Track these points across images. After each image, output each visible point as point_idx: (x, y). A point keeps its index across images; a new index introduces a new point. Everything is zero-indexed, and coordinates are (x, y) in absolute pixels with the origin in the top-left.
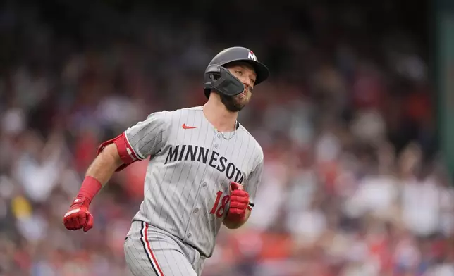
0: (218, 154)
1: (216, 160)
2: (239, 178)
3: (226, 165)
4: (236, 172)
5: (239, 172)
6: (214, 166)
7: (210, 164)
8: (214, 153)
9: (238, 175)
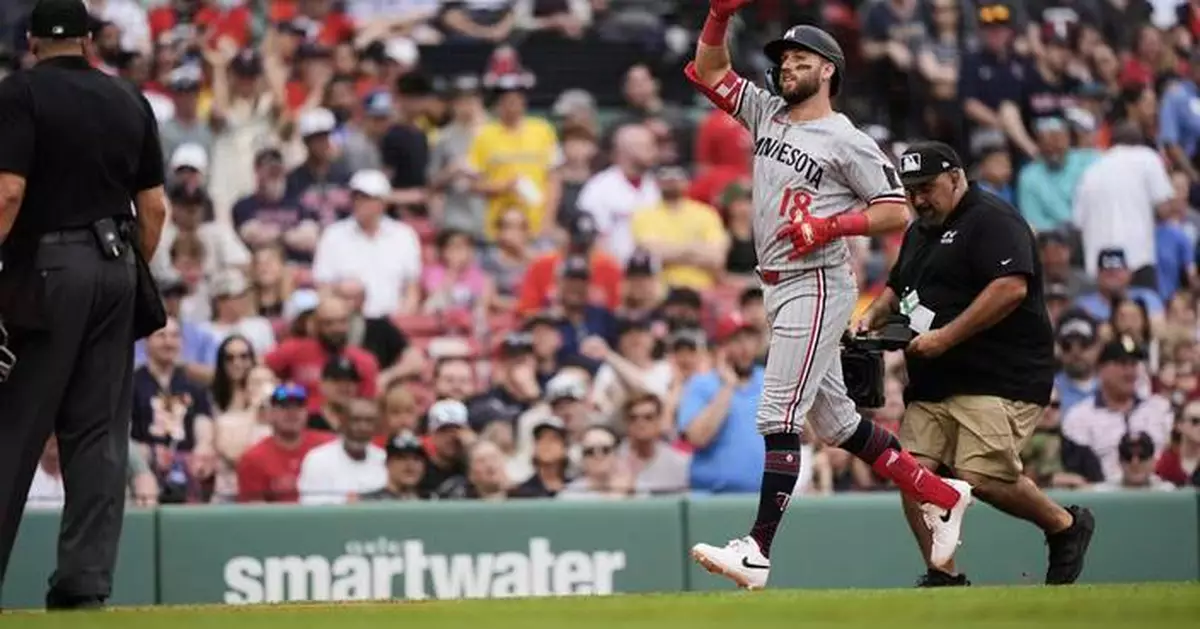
0: (790, 147)
1: (786, 153)
2: (815, 170)
3: (797, 157)
4: (809, 163)
5: (813, 163)
6: (783, 161)
7: (779, 159)
8: (785, 145)
9: (811, 167)
